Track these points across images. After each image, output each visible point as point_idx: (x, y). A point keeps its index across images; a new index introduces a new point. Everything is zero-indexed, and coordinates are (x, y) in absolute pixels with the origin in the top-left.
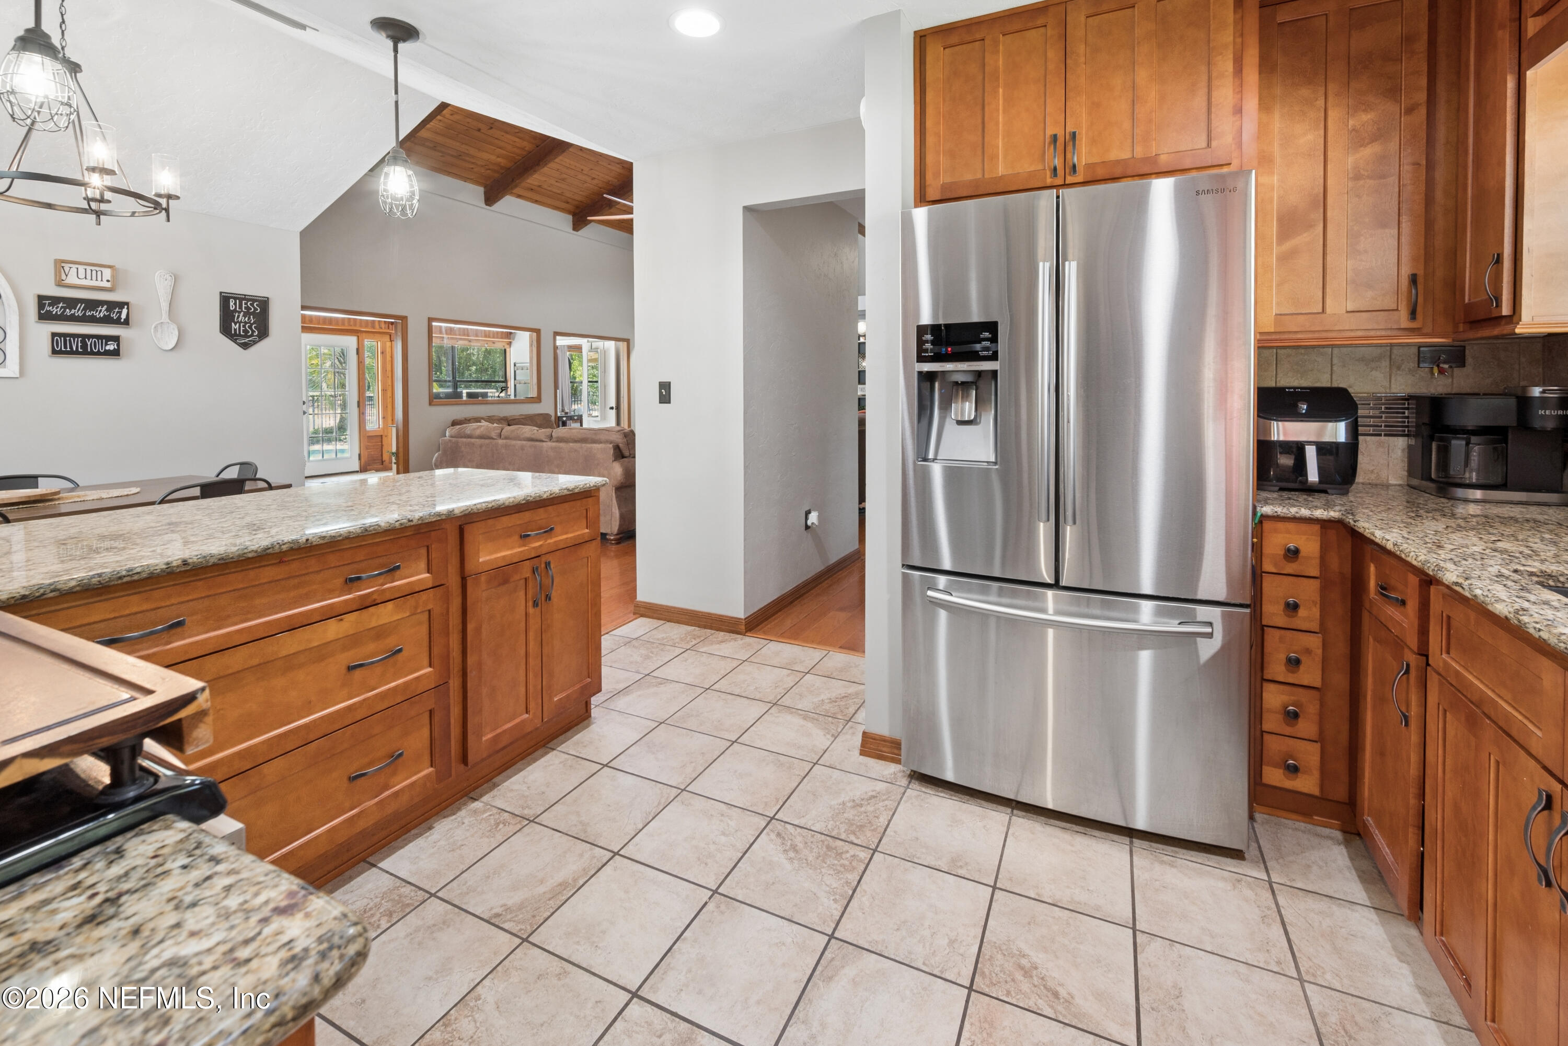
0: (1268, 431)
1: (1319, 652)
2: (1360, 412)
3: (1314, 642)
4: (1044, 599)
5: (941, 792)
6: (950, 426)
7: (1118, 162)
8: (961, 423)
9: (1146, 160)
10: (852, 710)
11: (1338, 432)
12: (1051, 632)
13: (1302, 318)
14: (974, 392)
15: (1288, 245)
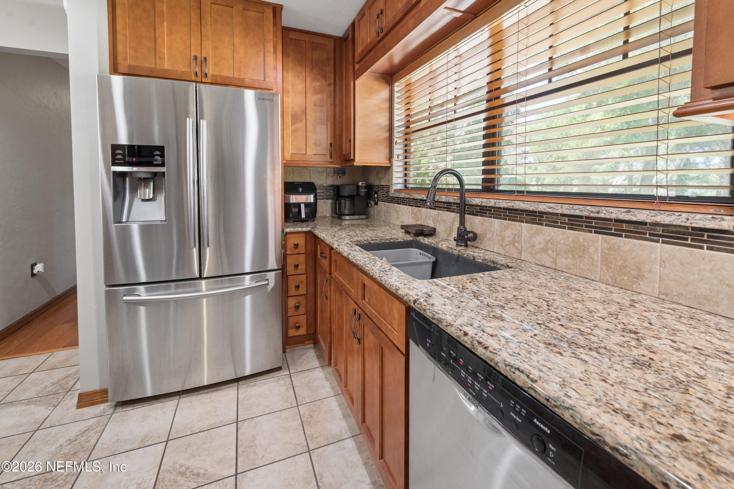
0: (289, 199)
1: (305, 281)
2: (318, 191)
3: (303, 278)
4: (200, 284)
5: (137, 406)
6: (137, 202)
7: (227, 77)
8: (144, 200)
9: (239, 79)
10: (71, 384)
11: (311, 198)
12: (205, 300)
13: (299, 155)
14: (152, 183)
15: (294, 127)
